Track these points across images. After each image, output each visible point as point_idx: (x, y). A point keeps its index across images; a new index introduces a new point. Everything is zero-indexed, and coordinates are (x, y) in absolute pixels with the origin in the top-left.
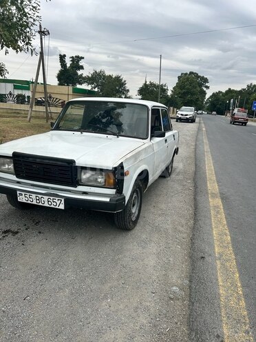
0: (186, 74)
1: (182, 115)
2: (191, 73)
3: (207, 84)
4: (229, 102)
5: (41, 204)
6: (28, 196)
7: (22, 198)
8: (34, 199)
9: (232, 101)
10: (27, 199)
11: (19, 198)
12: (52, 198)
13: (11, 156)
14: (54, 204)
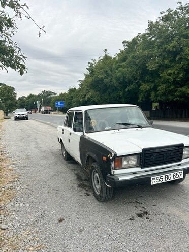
4: (36, 103)
5: (168, 180)
6: (159, 178)
7: (154, 181)
8: (163, 179)
9: (38, 102)
10: (158, 181)
11: (152, 182)
12: (176, 173)
13: (141, 152)
14: (177, 176)
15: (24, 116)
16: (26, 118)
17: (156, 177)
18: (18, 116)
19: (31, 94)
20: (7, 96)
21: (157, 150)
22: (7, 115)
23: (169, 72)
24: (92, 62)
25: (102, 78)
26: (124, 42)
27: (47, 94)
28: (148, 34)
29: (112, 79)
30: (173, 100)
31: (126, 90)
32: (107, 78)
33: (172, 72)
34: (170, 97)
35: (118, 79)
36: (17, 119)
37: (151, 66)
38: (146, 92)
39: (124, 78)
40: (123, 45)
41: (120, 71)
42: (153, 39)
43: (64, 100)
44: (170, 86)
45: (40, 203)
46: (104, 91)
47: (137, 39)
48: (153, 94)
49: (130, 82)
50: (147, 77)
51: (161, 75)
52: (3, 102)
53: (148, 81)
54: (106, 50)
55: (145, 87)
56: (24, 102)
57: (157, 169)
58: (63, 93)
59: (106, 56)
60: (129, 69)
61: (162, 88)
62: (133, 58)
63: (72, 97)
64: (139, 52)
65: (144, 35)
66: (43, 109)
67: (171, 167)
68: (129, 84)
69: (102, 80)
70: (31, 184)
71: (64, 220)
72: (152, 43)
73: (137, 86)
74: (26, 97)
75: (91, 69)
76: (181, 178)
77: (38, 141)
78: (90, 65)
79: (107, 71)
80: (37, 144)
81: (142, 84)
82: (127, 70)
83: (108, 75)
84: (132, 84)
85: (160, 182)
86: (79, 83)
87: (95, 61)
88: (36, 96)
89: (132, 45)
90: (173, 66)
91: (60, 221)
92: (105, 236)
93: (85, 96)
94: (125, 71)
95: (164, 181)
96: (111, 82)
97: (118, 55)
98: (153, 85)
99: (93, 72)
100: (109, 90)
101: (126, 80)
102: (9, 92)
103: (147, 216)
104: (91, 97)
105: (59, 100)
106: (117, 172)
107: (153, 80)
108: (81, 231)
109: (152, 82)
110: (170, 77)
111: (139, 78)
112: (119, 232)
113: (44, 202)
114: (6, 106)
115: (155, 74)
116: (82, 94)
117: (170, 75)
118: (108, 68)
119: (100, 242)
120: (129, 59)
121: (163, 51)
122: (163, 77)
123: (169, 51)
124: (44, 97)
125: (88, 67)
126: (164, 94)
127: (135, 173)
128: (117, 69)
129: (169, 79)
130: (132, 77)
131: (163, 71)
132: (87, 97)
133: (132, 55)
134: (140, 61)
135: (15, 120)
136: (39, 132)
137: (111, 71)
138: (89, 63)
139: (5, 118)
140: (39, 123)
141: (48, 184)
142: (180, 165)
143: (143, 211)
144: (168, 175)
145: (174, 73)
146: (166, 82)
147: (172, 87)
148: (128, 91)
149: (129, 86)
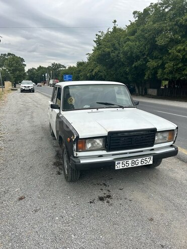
0: (5, 55)
1: (25, 87)
2: (9, 54)
3: (24, 63)
4: (45, 75)
5: (135, 166)
6: (125, 163)
7: (119, 166)
8: (130, 164)
9: (46, 75)
10: (123, 165)
11: (116, 167)
12: (144, 158)
13: (107, 135)
14: (146, 162)
15: (30, 88)
16: (32, 91)
17: (121, 162)
18: (24, 88)
19: (40, 66)
20: (15, 67)
21: (126, 134)
22: (15, 87)
23: (179, 48)
24: (100, 34)
25: (109, 52)
26: (135, 13)
27: (56, 67)
28: (160, 4)
29: (119, 53)
30: (179, 78)
31: (133, 66)
32: (114, 53)
33: (182, 48)
34: (177, 76)
35: (125, 53)
36: (23, 91)
37: (161, 41)
38: (154, 69)
39: (132, 53)
40: (133, 16)
41: (128, 45)
42: (167, 10)
43: (72, 74)
44: (178, 64)
45: (8, 179)
46: (111, 66)
47: (149, 9)
48: (160, 71)
49: (138, 58)
50: (155, 53)
51: (170, 51)
52: (11, 73)
53: (156, 58)
54: (115, 21)
55: (152, 64)
56: (34, 74)
57: (126, 153)
58: (72, 66)
59: (115, 27)
60: (137, 43)
61: (169, 65)
62: (143, 31)
63: (80, 71)
64: (149, 24)
65: (156, 5)
66: (51, 82)
67: (142, 151)
68: (136, 60)
69: (109, 53)
70: (8, 158)
71: (25, 198)
72: (164, 14)
73: (144, 62)
74: (35, 69)
75: (98, 42)
76: (150, 163)
77: (34, 115)
78: (97, 37)
79: (114, 45)
80: (32, 117)
81: (150, 60)
82: (135, 45)
83: (116, 49)
84: (139, 60)
85: (125, 167)
86: (87, 56)
87: (102, 33)
88: (45, 68)
89: (142, 17)
90: (184, 42)
91: (21, 199)
92: (57, 218)
93: (93, 70)
94: (133, 45)
95: (130, 166)
96: (118, 56)
97: (128, 27)
98: (160, 62)
99: (100, 45)
100: (116, 65)
101: (134, 55)
102: (17, 63)
103: (109, 200)
104: (99, 71)
105: (66, 74)
106: (80, 154)
107: (161, 56)
108: (36, 211)
109: (161, 58)
110: (179, 54)
111: (147, 53)
112: (73, 215)
113: (13, 178)
114: (14, 78)
115: (164, 50)
116: (90, 68)
117: (179, 51)
118: (115, 42)
119: (50, 224)
120: (139, 32)
121: (175, 25)
122: (172, 54)
123: (181, 24)
124: (54, 69)
125: (95, 40)
126: (171, 72)
127: (101, 156)
128: (125, 43)
129: (178, 56)
130: (140, 52)
131: (172, 47)
132: (94, 71)
133: (141, 27)
134: (150, 35)
135: (21, 92)
136: (39, 106)
137: (119, 44)
138: (97, 35)
139: (12, 90)
140: (43, 96)
141: (25, 159)
142: (153, 150)
143: (107, 194)
144: (135, 160)
145: (184, 49)
146: (175, 59)
147: (180, 65)
148: (135, 67)
149: (137, 61)
